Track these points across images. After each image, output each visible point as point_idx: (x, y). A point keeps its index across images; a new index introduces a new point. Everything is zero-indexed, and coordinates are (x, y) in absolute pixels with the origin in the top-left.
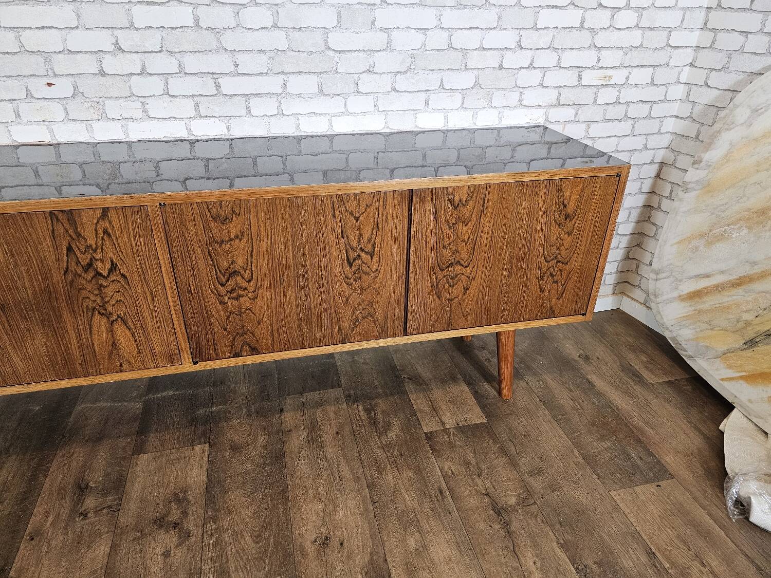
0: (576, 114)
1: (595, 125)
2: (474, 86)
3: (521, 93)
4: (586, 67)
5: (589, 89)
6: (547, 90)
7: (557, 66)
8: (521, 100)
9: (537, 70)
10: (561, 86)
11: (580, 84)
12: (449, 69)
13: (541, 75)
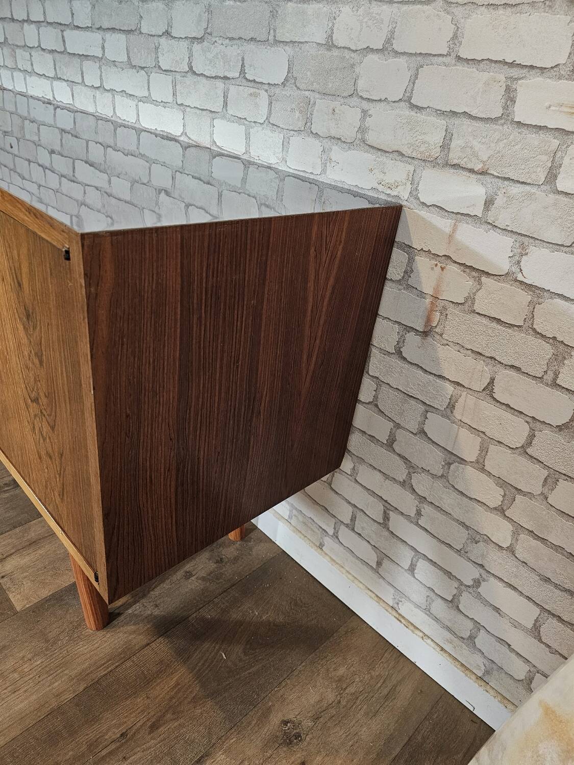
0: (489, 203)
1: (545, 252)
2: (286, 80)
3: (365, 112)
4: (532, 67)
5: (534, 139)
6: (421, 117)
7: (449, 54)
8: (362, 130)
9: (402, 60)
10: (454, 113)
11: (506, 117)
12: (252, 39)
13: (408, 75)
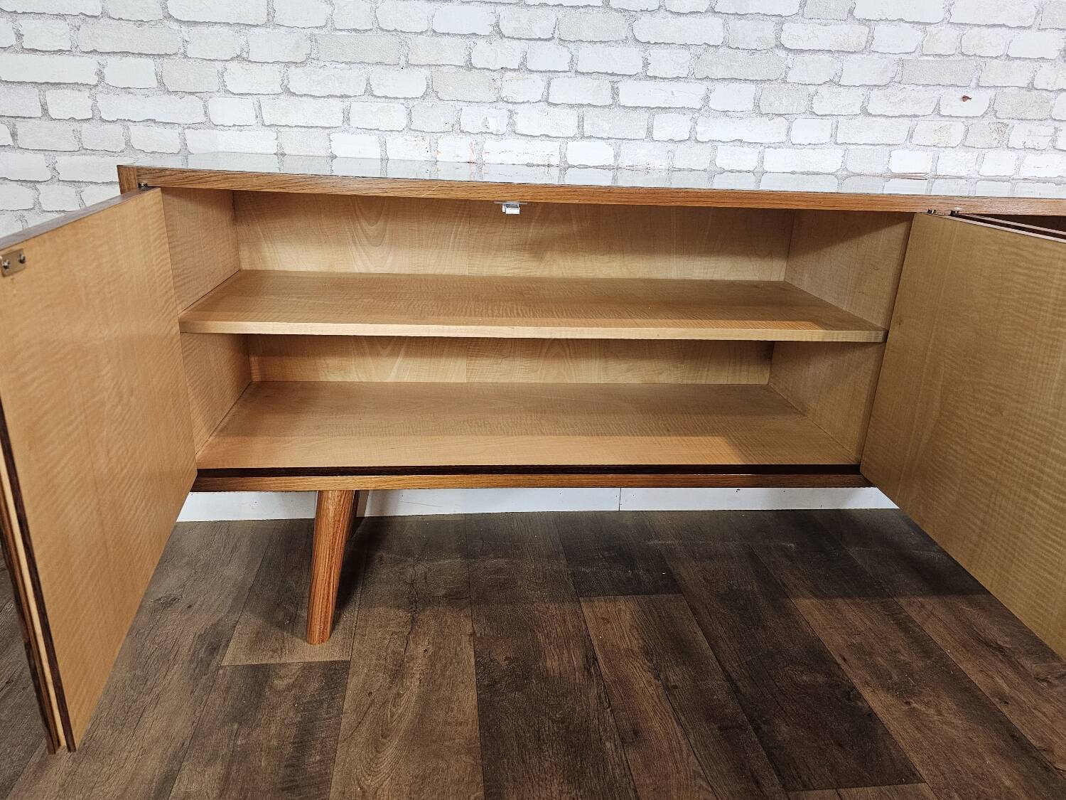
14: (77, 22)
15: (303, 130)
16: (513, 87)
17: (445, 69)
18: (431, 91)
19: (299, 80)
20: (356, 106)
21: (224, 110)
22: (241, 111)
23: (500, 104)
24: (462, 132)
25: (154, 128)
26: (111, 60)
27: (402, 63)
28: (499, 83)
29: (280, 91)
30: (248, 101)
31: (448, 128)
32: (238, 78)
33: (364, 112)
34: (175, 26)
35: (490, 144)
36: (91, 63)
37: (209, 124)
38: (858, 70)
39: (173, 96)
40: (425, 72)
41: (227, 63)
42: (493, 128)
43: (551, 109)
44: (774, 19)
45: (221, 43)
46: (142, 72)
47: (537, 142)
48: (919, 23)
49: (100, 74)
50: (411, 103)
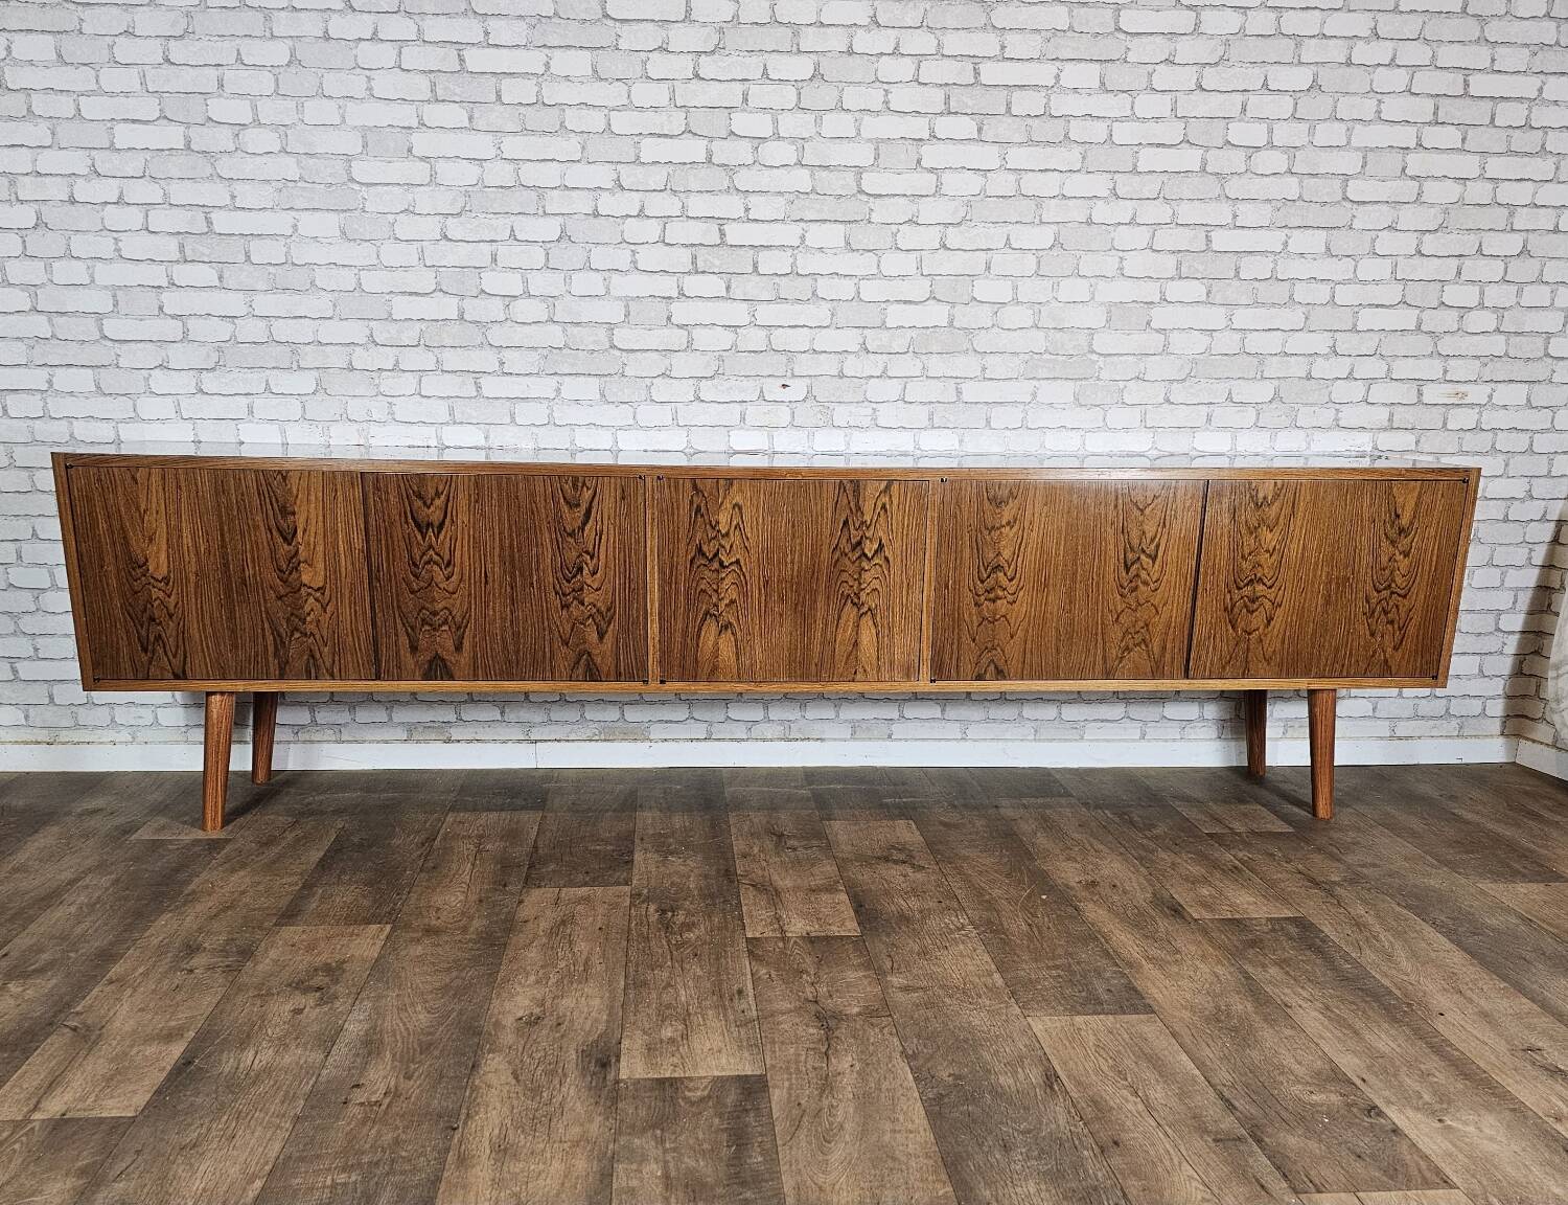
14: (32, 342)
15: (215, 421)
16: (388, 383)
17: (331, 371)
18: (320, 388)
19: (210, 382)
20: (258, 402)
21: (149, 407)
22: (165, 407)
23: (380, 398)
24: (350, 420)
25: (93, 423)
26: (58, 371)
27: (295, 367)
28: (377, 381)
29: (195, 391)
30: (170, 399)
31: (338, 417)
32: (160, 380)
33: (264, 406)
34: (110, 344)
35: (374, 429)
36: (44, 373)
37: (136, 418)
38: (683, 365)
39: (108, 398)
40: (315, 373)
41: (151, 372)
42: (374, 418)
43: (424, 400)
44: (604, 326)
45: (147, 356)
46: (83, 380)
47: (415, 427)
48: (729, 326)
49: (50, 382)
50: (304, 398)
